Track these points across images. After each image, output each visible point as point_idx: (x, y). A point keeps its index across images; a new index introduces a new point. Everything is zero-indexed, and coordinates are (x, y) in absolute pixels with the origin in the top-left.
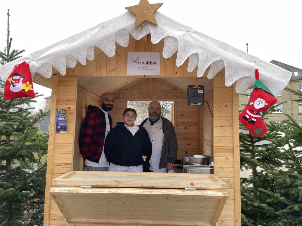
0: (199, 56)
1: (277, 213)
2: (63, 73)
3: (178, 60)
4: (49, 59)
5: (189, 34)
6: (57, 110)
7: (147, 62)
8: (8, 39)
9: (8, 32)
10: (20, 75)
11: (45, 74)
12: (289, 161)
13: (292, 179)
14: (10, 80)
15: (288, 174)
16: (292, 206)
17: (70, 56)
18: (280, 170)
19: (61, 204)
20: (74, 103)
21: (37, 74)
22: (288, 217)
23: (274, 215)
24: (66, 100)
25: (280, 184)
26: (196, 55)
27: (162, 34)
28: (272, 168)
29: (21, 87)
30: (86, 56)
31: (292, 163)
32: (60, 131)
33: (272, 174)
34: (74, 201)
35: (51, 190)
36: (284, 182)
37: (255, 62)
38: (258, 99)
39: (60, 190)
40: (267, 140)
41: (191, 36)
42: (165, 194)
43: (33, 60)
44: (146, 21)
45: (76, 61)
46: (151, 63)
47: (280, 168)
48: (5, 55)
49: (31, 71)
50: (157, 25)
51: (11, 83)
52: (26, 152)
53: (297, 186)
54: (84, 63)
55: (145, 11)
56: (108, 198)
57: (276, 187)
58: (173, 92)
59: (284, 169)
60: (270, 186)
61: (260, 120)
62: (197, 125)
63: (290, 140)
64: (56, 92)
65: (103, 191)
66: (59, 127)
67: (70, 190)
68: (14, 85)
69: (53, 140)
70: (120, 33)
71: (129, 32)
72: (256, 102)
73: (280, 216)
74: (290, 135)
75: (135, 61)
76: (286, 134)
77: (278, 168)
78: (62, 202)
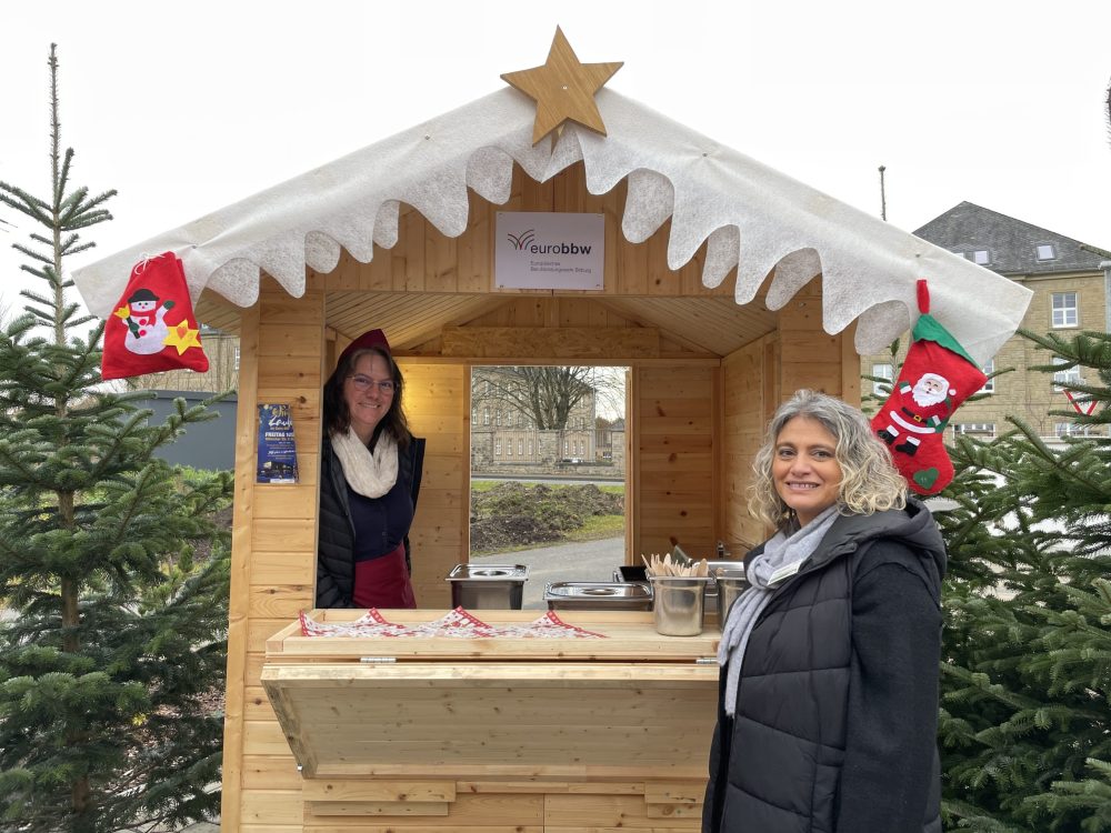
0: (742, 235)
1: (978, 736)
2: (297, 288)
3: (672, 250)
4: (250, 245)
5: (708, 163)
6: (260, 406)
7: (561, 246)
8: (55, 152)
9: (56, 125)
10: (157, 299)
11: (237, 295)
12: (1019, 566)
13: (1028, 626)
14: (124, 313)
15: (1015, 612)
16: (1029, 711)
17: (319, 232)
18: (990, 597)
19: (292, 717)
20: (318, 384)
21: (209, 294)
22: (1015, 748)
23: (968, 743)
24: (290, 374)
25: (991, 642)
26: (732, 231)
27: (622, 163)
28: (963, 592)
29: (164, 336)
30: (372, 233)
31: (1027, 573)
32: (273, 476)
33: (964, 609)
34: (333, 708)
35: (264, 672)
36: (1003, 635)
37: (918, 256)
38: (927, 376)
39: (293, 671)
40: (948, 497)
41: (715, 169)
42: (633, 678)
43: (194, 247)
44: (568, 119)
45: (337, 251)
46: (575, 250)
47: (989, 590)
48: (48, 208)
49: (189, 282)
50: (606, 135)
51: (127, 324)
52: (140, 547)
53: (1042, 650)
54: (365, 255)
55: (565, 88)
56: (446, 696)
57: (976, 653)
58: (629, 335)
59: (1004, 594)
60: (957, 650)
61: (932, 442)
62: (710, 446)
63: (1021, 499)
64: (255, 347)
65: (434, 673)
66: (268, 465)
67: (327, 672)
68: (139, 330)
69: (248, 508)
70: (482, 159)
71: (513, 155)
72: (921, 384)
73: (988, 747)
74: (1023, 483)
75: (521, 241)
76: (1009, 478)
77: (982, 590)
78: (295, 710)
